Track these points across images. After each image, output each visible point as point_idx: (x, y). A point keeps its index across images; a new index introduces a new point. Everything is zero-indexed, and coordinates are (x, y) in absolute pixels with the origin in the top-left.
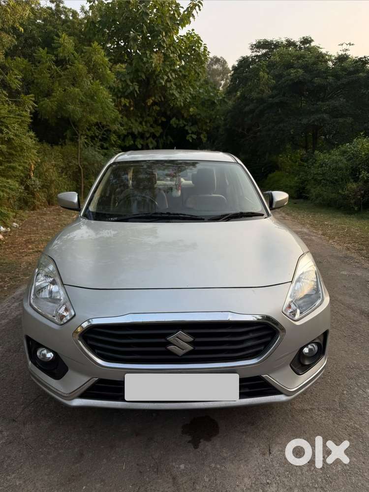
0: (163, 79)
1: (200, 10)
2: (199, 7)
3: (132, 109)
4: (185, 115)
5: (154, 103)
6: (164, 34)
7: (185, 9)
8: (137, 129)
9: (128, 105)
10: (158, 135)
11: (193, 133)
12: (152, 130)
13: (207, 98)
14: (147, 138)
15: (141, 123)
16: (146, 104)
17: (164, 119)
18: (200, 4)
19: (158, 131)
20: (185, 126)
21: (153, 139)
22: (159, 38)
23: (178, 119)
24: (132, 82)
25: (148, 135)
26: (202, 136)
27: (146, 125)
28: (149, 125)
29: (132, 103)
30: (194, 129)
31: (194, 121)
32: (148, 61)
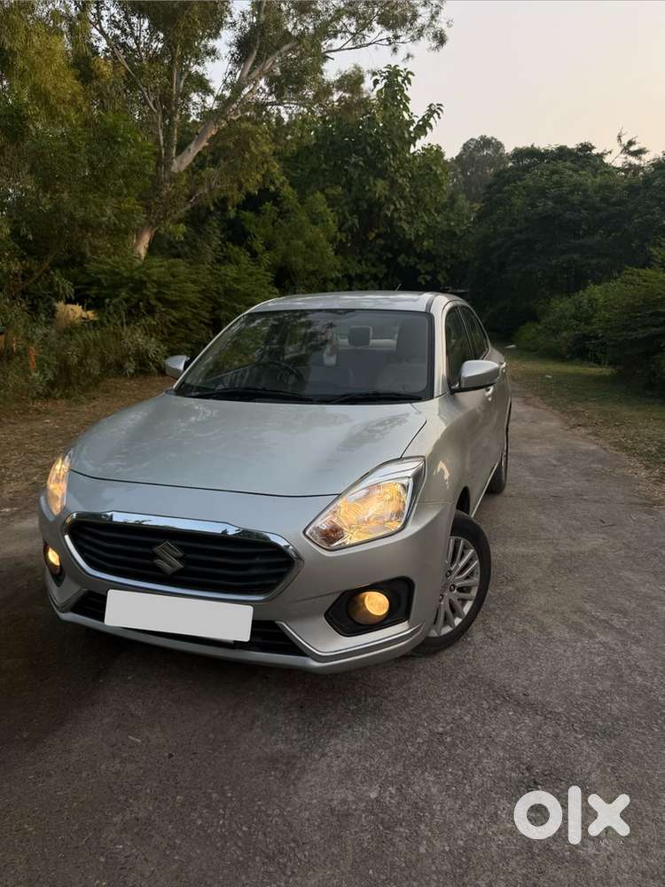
0: (388, 209)
1: (439, 118)
2: (439, 114)
3: (349, 245)
4: (418, 250)
5: (379, 236)
6: (391, 156)
7: (420, 118)
8: (355, 269)
9: (344, 240)
10: (381, 276)
11: (427, 273)
12: (374, 270)
13: (445, 229)
14: (367, 281)
15: (359, 262)
16: (367, 238)
17: (390, 255)
18: (439, 112)
19: (382, 270)
20: (416, 264)
21: (375, 281)
22: (385, 162)
23: (408, 255)
24: (351, 215)
25: (368, 277)
26: (440, 277)
27: (366, 265)
28: (369, 264)
29: (350, 238)
30: (430, 268)
31: (428, 257)
32: (370, 190)
